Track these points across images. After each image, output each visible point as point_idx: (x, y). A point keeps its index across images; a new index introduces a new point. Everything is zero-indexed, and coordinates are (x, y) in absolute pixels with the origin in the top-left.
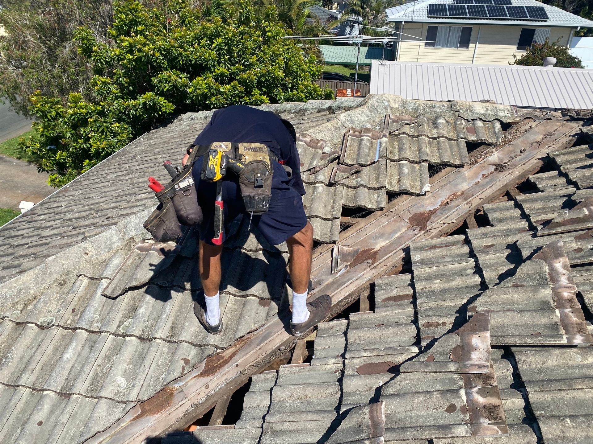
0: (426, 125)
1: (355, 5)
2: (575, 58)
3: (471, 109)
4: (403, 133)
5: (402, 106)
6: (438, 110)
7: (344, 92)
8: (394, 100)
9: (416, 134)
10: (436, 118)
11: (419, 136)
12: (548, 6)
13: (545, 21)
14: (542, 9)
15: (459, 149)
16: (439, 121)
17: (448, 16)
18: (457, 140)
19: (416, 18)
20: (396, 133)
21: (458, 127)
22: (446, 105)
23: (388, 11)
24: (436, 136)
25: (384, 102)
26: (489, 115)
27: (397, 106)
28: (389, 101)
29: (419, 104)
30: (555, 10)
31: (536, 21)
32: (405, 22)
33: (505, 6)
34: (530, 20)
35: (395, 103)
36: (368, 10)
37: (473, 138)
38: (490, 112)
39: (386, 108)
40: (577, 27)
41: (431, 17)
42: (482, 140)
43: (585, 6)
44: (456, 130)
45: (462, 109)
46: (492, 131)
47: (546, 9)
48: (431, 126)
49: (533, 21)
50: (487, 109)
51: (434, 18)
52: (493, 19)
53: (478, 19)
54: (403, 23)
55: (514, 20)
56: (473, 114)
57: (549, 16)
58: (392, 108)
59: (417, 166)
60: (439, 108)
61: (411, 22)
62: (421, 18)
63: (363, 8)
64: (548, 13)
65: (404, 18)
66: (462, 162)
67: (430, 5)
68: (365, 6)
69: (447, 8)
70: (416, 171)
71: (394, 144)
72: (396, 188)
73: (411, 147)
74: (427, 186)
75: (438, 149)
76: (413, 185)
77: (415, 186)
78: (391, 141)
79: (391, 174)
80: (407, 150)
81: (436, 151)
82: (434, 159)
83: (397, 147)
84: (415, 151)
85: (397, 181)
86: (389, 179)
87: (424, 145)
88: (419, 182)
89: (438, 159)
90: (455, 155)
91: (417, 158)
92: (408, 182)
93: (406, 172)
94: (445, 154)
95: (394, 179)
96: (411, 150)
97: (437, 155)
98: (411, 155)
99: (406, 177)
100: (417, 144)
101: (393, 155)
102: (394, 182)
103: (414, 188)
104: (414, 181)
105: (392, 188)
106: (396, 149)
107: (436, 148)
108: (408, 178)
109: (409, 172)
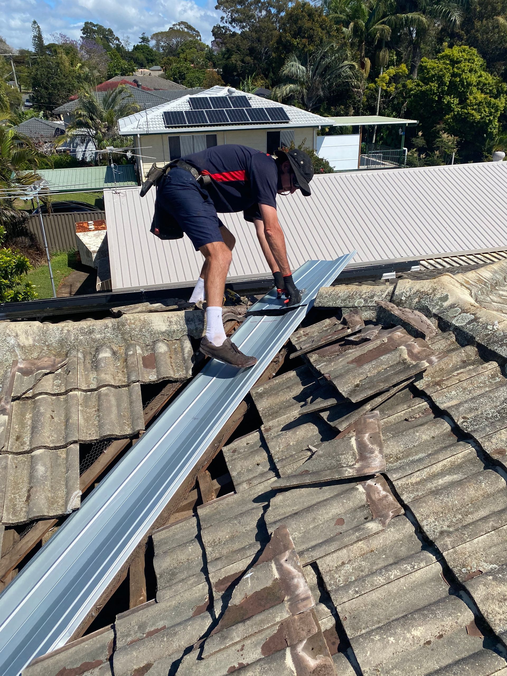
0: (80, 368)
1: (80, 116)
2: (322, 159)
3: (147, 327)
4: (41, 394)
5: (38, 341)
6: (98, 336)
7: (85, 225)
8: (26, 332)
9: (63, 391)
10: (97, 350)
11: (66, 392)
12: (287, 106)
13: (287, 123)
14: (281, 109)
15: (131, 403)
16: (102, 355)
17: (187, 124)
18: (128, 386)
19: (152, 129)
20: (30, 394)
21: (130, 360)
22: (110, 325)
23: (121, 121)
24: (93, 386)
25: (8, 339)
26: (174, 331)
27: (31, 342)
28: (17, 335)
29: (68, 331)
30: (294, 110)
31: (278, 123)
32: (140, 135)
33: (244, 109)
34: (272, 123)
35: (27, 338)
36: (98, 121)
37: (152, 377)
38: (175, 326)
39: (12, 350)
40: (318, 127)
41: (169, 127)
42: (164, 378)
43: (324, 101)
44: (127, 367)
45: (134, 329)
46: (179, 356)
47: (285, 110)
48: (89, 366)
49: (275, 123)
50: (170, 322)
51: (172, 127)
52: (236, 124)
53: (220, 125)
54: (139, 136)
55: (257, 123)
56: (151, 335)
57: (290, 117)
58: (22, 348)
59: (62, 453)
60: (100, 332)
61: (147, 134)
62: (159, 129)
63: (92, 119)
64: (288, 114)
65: (139, 130)
66: (133, 429)
67: (165, 113)
68: (94, 117)
69: (185, 115)
70: (60, 465)
71: (26, 417)
72: (22, 514)
73: (53, 418)
74: (75, 497)
75: (98, 410)
76: (53, 498)
77: (57, 500)
78: (21, 412)
79: (16, 483)
80: (44, 428)
81: (95, 414)
82: (90, 434)
83: (30, 422)
84: (60, 423)
85: (25, 497)
86: (11, 498)
87: (73, 410)
88: (64, 487)
89: (97, 432)
90: (124, 416)
91: (61, 440)
92: (43, 497)
93: (41, 473)
94: (106, 420)
95: (20, 493)
96: (53, 423)
97: (96, 423)
98: (52, 436)
99: (40, 486)
100: (64, 407)
101: (20, 442)
102: (20, 501)
103: (55, 506)
104: (56, 488)
105: (16, 516)
106: (28, 427)
107: (95, 407)
108: (44, 488)
109: (46, 472)
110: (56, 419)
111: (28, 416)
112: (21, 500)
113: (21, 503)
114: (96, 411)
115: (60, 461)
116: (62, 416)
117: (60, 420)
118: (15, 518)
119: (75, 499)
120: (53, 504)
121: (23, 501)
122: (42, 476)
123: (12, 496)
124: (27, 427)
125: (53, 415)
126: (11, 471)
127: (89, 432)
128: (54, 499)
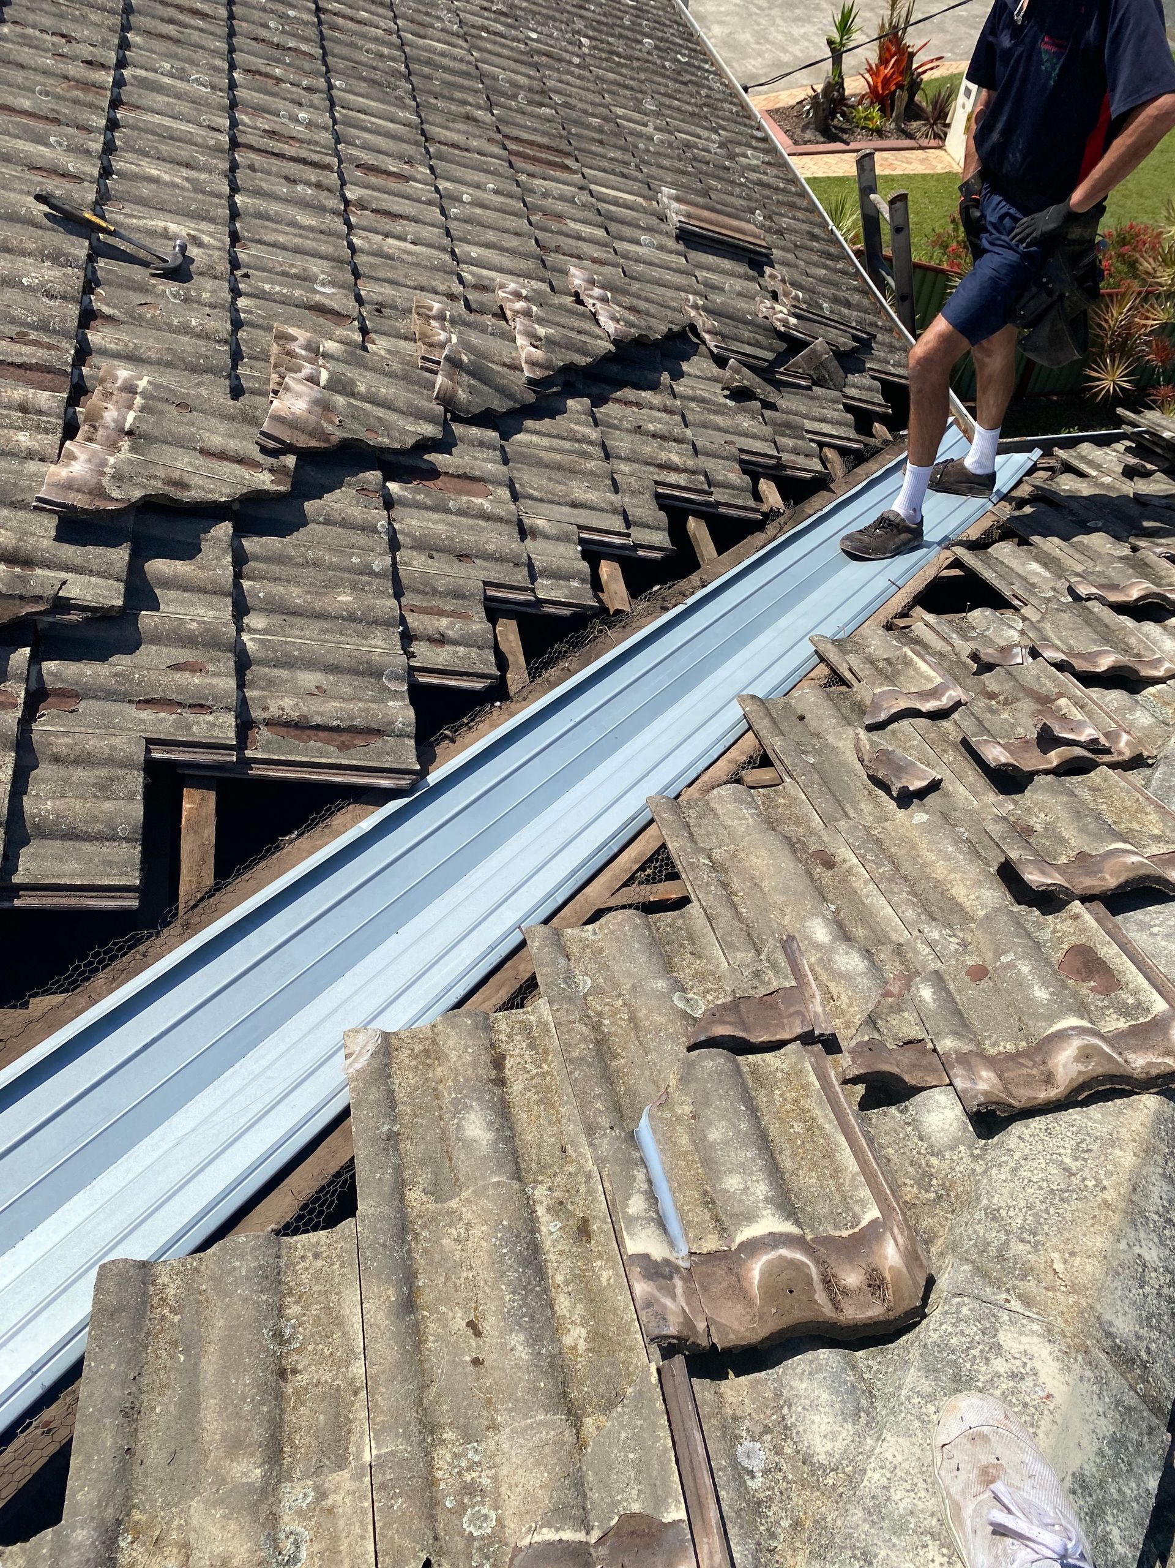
70: (423, 1162)
71: (583, 1332)
72: (504, 1026)
73: (471, 1324)
74: (360, 1054)
75: (282, 1373)
76: (429, 1066)
77: (414, 1063)
78: (611, 1353)
79: (546, 1102)
80: (490, 1253)
81: (298, 1351)
82: (316, 1256)
83: (563, 1304)
84: (440, 1301)
85: (508, 1066)
86: (546, 1061)
87: (387, 1352)
88: (401, 1095)
89: (291, 1264)
90: (174, 1344)
91: (424, 1226)
92: (453, 1055)
93: (472, 1116)
94: (246, 1299)
95: (526, 1076)
96: (467, 1300)
97: (293, 1310)
98: (458, 1240)
99: (467, 1080)
100: (434, 1390)
101: (570, 1215)
102: (522, 1056)
103: (418, 1048)
104: (424, 1092)
105: (520, 1022)
106: (559, 1279)
107: (297, 1393)
108: (455, 1080)
109: (459, 1126)
110: (458, 1322)
111: (576, 1336)
112: (519, 1059)
113: (517, 1051)
114: (295, 1371)
115: (424, 1177)
116: (438, 1338)
117: (443, 1321)
118: (520, 1017)
119: (358, 1049)
120: (427, 1052)
121: (512, 1056)
122: (468, 1108)
123: (545, 1067)
124: (567, 1283)
125: (473, 1342)
126: (573, 1129)
127: (319, 1264)
128: (423, 1063)
